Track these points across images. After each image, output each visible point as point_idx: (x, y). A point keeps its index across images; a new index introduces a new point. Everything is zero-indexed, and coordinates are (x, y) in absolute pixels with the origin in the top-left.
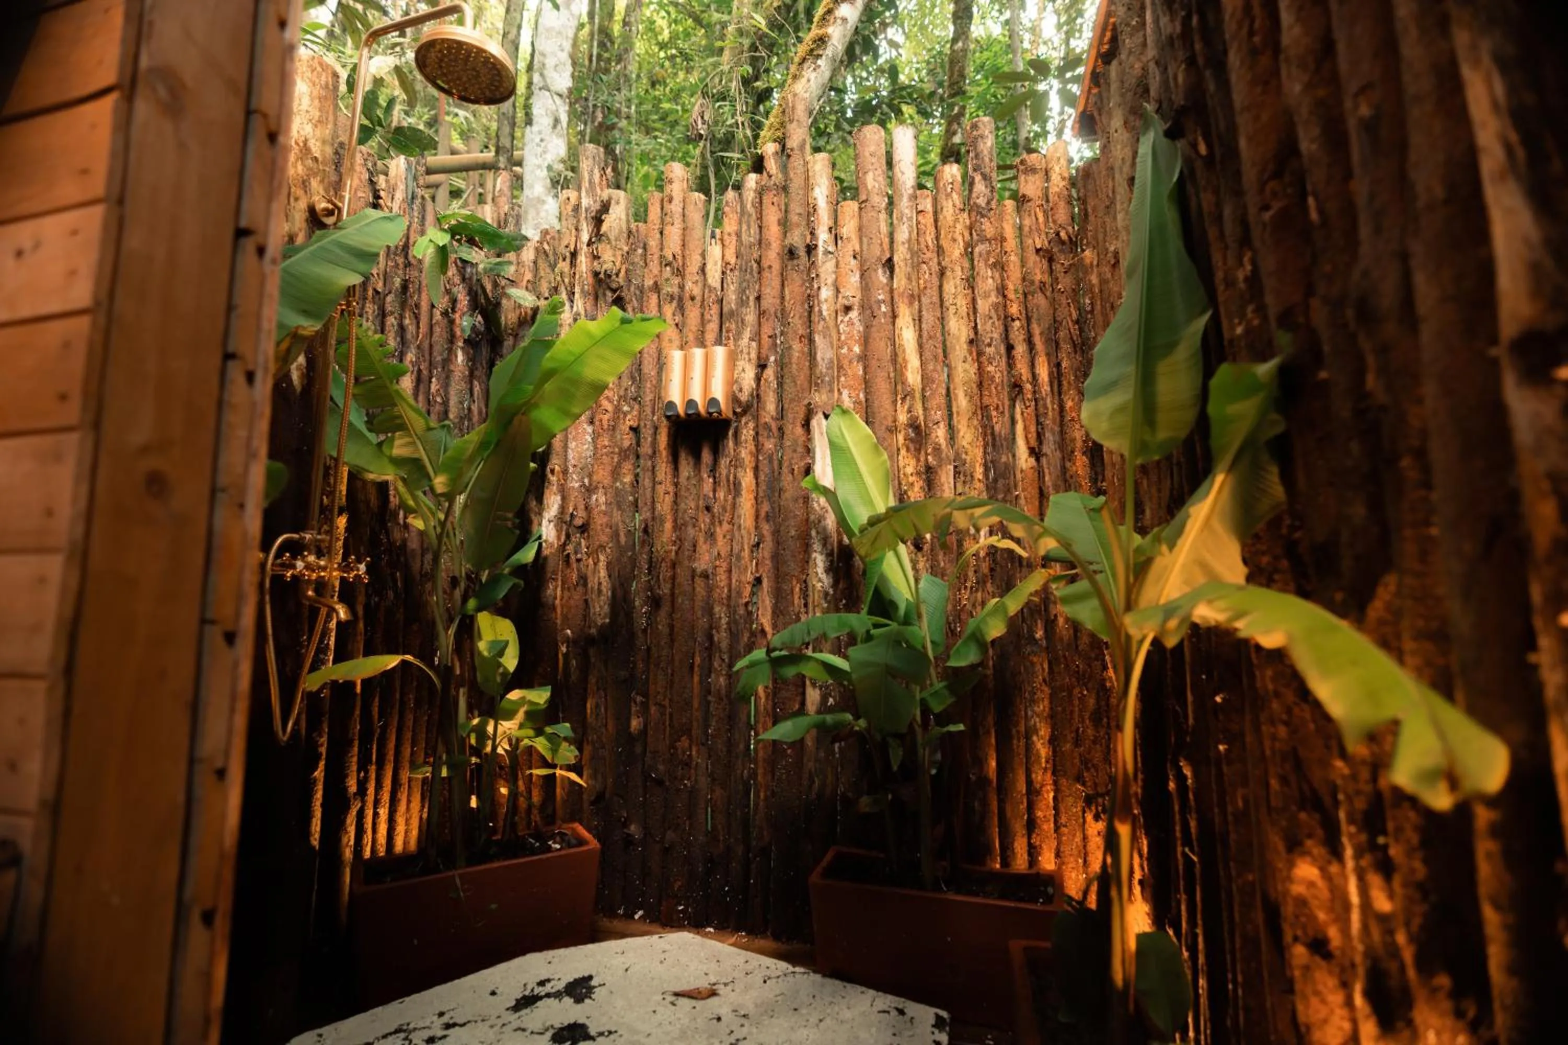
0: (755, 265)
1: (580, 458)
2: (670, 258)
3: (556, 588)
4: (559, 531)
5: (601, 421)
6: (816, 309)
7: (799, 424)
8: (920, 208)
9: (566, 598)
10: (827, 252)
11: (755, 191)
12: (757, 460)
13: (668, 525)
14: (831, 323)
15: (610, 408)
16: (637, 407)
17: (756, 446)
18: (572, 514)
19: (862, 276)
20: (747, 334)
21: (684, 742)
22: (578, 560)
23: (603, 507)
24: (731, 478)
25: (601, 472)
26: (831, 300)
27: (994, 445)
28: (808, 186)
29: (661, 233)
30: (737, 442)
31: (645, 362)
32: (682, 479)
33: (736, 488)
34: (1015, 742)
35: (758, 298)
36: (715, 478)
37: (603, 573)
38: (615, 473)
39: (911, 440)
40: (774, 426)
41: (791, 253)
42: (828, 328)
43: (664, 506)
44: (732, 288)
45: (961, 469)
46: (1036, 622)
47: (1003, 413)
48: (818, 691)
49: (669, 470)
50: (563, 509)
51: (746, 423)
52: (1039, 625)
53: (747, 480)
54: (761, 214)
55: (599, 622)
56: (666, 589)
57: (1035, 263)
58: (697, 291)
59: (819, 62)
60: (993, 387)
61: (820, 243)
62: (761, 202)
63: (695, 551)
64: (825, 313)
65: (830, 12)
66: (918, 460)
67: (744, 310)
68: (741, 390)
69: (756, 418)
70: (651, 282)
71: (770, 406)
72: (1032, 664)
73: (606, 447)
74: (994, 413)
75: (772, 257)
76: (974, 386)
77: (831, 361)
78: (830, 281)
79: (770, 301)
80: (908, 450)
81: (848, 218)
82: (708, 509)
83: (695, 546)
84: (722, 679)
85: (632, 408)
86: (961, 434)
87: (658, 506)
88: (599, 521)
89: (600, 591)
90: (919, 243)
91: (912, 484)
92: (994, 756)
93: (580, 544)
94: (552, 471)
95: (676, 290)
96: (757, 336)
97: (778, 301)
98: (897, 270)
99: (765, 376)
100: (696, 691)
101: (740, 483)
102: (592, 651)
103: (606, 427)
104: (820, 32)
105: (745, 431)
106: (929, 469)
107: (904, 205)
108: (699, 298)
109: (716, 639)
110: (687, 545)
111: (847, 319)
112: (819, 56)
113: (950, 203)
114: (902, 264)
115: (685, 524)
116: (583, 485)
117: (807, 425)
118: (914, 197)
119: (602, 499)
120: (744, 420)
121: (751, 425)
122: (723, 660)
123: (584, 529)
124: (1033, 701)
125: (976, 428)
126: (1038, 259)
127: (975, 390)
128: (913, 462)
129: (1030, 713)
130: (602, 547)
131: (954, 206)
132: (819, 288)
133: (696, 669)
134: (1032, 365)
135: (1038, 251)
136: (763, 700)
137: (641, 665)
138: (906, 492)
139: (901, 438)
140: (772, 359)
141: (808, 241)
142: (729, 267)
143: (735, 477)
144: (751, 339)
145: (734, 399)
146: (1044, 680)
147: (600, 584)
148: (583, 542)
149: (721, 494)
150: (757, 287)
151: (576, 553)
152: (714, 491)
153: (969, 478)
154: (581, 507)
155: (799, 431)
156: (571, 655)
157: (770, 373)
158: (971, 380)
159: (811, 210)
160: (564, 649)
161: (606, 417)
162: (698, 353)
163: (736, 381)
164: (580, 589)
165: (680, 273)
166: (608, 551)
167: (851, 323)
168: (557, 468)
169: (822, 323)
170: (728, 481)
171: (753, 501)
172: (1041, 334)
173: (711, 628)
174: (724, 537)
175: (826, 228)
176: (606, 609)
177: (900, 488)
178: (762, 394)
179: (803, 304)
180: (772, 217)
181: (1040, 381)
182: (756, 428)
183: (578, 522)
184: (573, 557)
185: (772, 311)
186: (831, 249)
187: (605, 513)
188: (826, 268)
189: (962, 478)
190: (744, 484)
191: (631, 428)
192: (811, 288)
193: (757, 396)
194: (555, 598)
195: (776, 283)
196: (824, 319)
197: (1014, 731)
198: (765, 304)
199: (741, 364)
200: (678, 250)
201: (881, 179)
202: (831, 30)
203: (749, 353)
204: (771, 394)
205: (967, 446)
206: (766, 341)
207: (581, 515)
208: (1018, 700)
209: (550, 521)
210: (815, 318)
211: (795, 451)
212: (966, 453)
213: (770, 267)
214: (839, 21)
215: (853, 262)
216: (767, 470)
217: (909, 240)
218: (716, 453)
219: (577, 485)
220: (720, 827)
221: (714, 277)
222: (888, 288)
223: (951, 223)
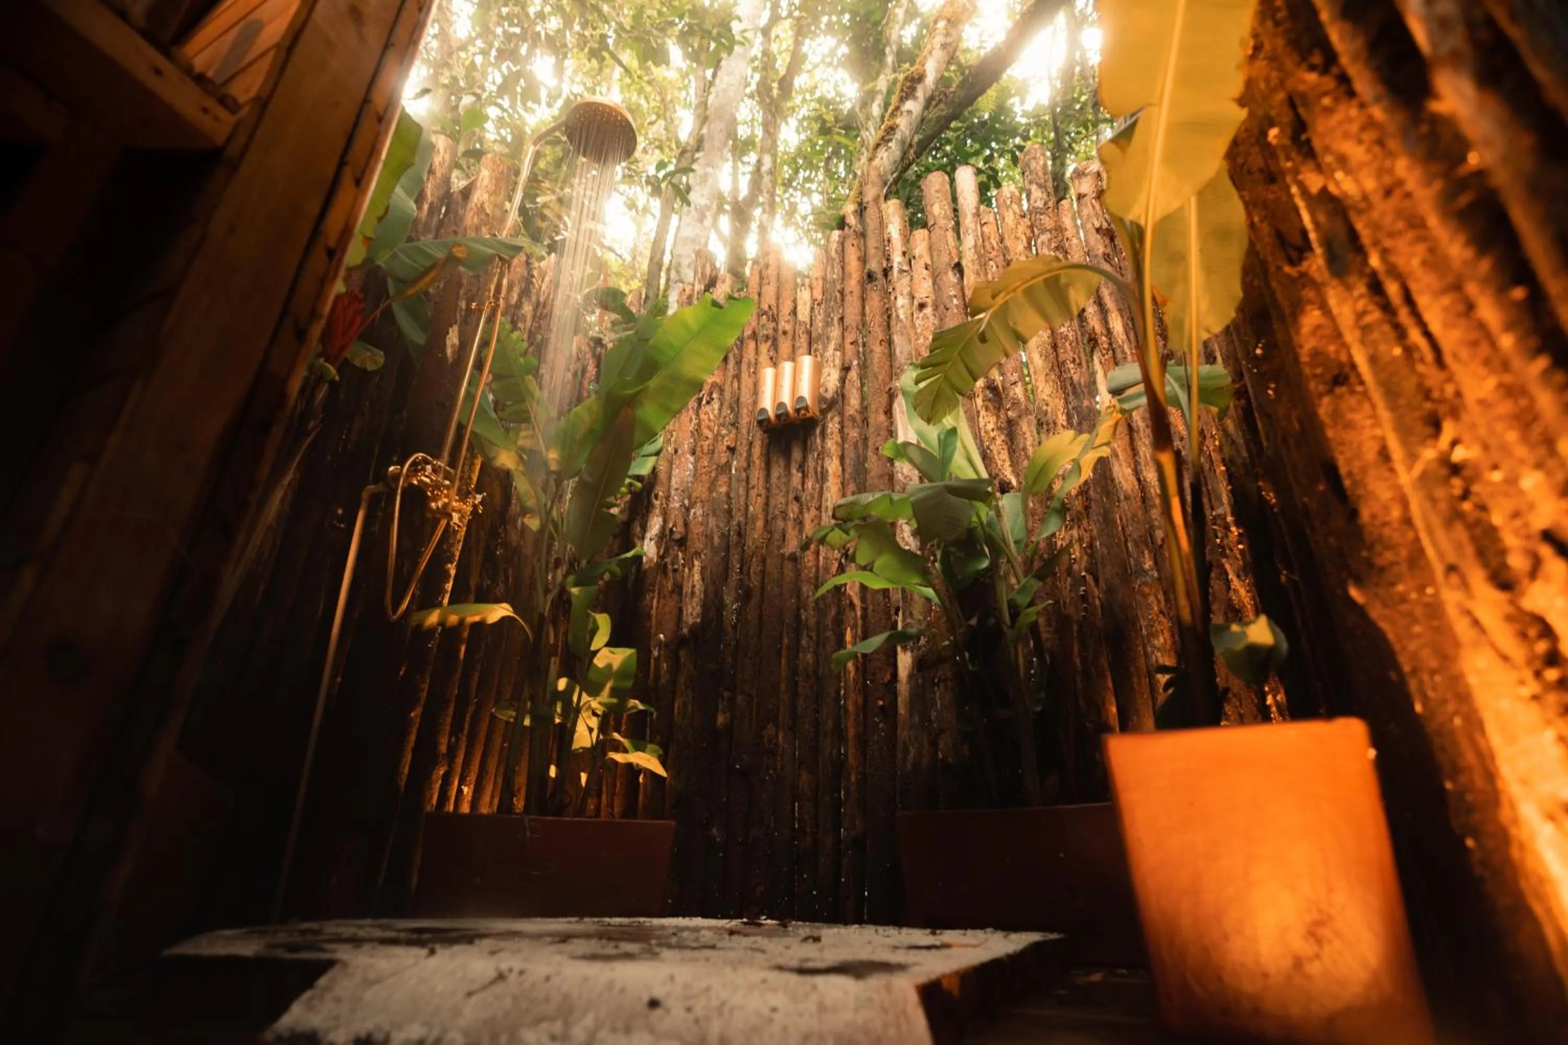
0: (838, 295)
1: (682, 482)
2: (766, 308)
3: (653, 598)
4: (658, 548)
5: (702, 446)
6: (894, 315)
7: (881, 411)
8: (983, 222)
9: (661, 606)
10: (901, 271)
11: (838, 242)
12: (843, 450)
13: (760, 524)
14: (908, 324)
15: (710, 435)
16: (734, 431)
17: (842, 438)
18: (671, 530)
19: (934, 283)
20: (832, 346)
21: (770, 729)
22: (675, 571)
23: (700, 519)
24: (819, 469)
25: (700, 489)
26: (907, 306)
27: (1075, 393)
28: (882, 225)
29: (759, 295)
30: (823, 435)
31: (743, 393)
32: (774, 479)
33: (822, 477)
34: (1135, 680)
35: (842, 319)
36: (803, 472)
37: (697, 577)
38: (712, 487)
39: (990, 400)
40: (858, 418)
41: (870, 277)
42: (905, 327)
43: (756, 508)
44: (819, 318)
45: (1044, 420)
46: (1143, 553)
47: (1080, 364)
48: (909, 654)
49: (762, 476)
50: (663, 528)
51: (832, 418)
52: (1147, 556)
53: (833, 466)
54: (843, 257)
55: (691, 621)
56: (755, 581)
57: (1096, 240)
58: (788, 327)
59: (890, 144)
60: (1067, 344)
61: (895, 265)
62: (843, 250)
63: (784, 541)
64: (902, 316)
65: (897, 108)
66: (998, 417)
67: (829, 329)
68: (826, 390)
69: (841, 414)
70: (750, 332)
71: (854, 401)
72: (1145, 596)
73: (705, 467)
74: (1071, 366)
75: (853, 284)
76: (1049, 347)
77: (910, 354)
78: (905, 292)
79: (852, 317)
80: (987, 409)
81: (918, 242)
82: (797, 499)
83: (784, 536)
84: (809, 656)
85: (730, 432)
86: (1040, 389)
87: (751, 508)
88: (696, 530)
89: (693, 593)
90: (984, 247)
91: (994, 438)
92: (1114, 701)
93: (677, 556)
94: (656, 497)
95: (771, 332)
96: (841, 347)
97: (859, 318)
98: (966, 271)
99: (848, 378)
100: (783, 674)
101: (827, 471)
102: (682, 653)
103: (706, 451)
104: (890, 123)
105: (830, 425)
106: (1010, 422)
107: (968, 221)
108: (790, 333)
109: (803, 617)
110: (777, 536)
111: (921, 315)
112: (891, 140)
113: (1011, 212)
114: (970, 265)
115: (774, 518)
116: (683, 505)
117: (889, 412)
118: (977, 214)
119: (699, 512)
120: (829, 416)
121: (837, 419)
122: (811, 638)
123: (682, 542)
124: (1152, 635)
125: (1053, 381)
126: (1098, 237)
127: (1050, 350)
128: (993, 419)
129: (1149, 649)
130: (697, 554)
131: (1015, 213)
132: (896, 298)
133: (784, 652)
134: (1105, 321)
135: (1098, 230)
136: (852, 674)
137: (730, 660)
138: (988, 447)
139: (979, 401)
140: (855, 363)
141: (885, 265)
142: (816, 303)
143: (822, 467)
144: (836, 350)
145: (821, 399)
146: (1161, 612)
147: (694, 586)
148: (680, 554)
149: (809, 484)
150: (841, 311)
151: (673, 564)
152: (803, 484)
153: (1052, 425)
154: (680, 523)
155: (882, 417)
156: (662, 658)
157: (853, 375)
158: (1044, 343)
159: (886, 243)
160: (656, 653)
161: (707, 443)
162: (787, 366)
163: (823, 385)
164: (675, 597)
165: (775, 319)
166: (703, 556)
167: (926, 317)
168: (661, 493)
169: (899, 324)
170: (816, 472)
171: (840, 485)
172: (1110, 294)
173: (798, 609)
174: (812, 521)
175: (900, 253)
176: (698, 609)
177: (982, 446)
178: (846, 392)
179: (881, 316)
180: (852, 256)
181: (1115, 332)
182: (842, 423)
183: (677, 536)
184: (670, 567)
185: (854, 325)
186: (906, 268)
187: (702, 524)
188: (901, 284)
189: (1045, 427)
190: (830, 471)
191: (728, 448)
192: (889, 300)
193: (841, 396)
194: (651, 607)
195: (857, 303)
196: (901, 321)
197: (1132, 669)
198: (847, 321)
199: (826, 371)
200: (773, 303)
201: (946, 207)
202: (898, 121)
203: (834, 361)
204: (855, 391)
205: (1046, 398)
206: (849, 348)
207: (679, 530)
208: (1133, 634)
209: (651, 540)
210: (893, 323)
211: (879, 435)
212: (1047, 405)
213: (851, 292)
214: (905, 114)
215: (925, 272)
216: (852, 455)
217: (975, 246)
218: (805, 451)
219: (677, 505)
220: (807, 816)
221: (803, 314)
222: (959, 287)
223: (1014, 226)
